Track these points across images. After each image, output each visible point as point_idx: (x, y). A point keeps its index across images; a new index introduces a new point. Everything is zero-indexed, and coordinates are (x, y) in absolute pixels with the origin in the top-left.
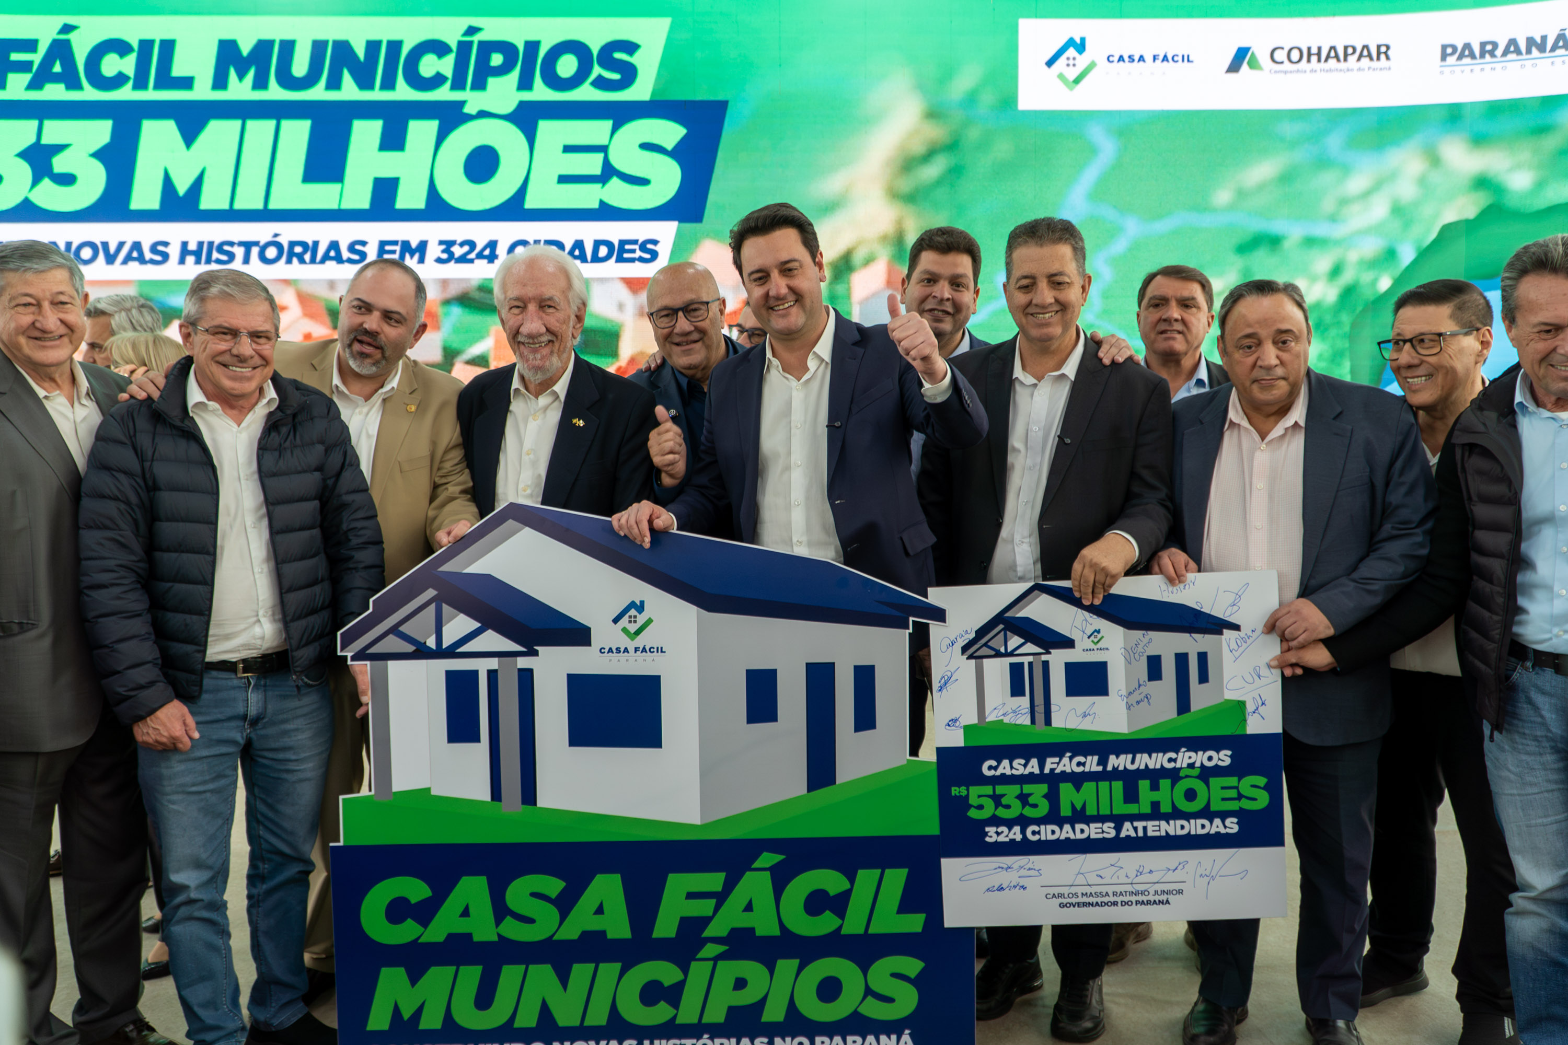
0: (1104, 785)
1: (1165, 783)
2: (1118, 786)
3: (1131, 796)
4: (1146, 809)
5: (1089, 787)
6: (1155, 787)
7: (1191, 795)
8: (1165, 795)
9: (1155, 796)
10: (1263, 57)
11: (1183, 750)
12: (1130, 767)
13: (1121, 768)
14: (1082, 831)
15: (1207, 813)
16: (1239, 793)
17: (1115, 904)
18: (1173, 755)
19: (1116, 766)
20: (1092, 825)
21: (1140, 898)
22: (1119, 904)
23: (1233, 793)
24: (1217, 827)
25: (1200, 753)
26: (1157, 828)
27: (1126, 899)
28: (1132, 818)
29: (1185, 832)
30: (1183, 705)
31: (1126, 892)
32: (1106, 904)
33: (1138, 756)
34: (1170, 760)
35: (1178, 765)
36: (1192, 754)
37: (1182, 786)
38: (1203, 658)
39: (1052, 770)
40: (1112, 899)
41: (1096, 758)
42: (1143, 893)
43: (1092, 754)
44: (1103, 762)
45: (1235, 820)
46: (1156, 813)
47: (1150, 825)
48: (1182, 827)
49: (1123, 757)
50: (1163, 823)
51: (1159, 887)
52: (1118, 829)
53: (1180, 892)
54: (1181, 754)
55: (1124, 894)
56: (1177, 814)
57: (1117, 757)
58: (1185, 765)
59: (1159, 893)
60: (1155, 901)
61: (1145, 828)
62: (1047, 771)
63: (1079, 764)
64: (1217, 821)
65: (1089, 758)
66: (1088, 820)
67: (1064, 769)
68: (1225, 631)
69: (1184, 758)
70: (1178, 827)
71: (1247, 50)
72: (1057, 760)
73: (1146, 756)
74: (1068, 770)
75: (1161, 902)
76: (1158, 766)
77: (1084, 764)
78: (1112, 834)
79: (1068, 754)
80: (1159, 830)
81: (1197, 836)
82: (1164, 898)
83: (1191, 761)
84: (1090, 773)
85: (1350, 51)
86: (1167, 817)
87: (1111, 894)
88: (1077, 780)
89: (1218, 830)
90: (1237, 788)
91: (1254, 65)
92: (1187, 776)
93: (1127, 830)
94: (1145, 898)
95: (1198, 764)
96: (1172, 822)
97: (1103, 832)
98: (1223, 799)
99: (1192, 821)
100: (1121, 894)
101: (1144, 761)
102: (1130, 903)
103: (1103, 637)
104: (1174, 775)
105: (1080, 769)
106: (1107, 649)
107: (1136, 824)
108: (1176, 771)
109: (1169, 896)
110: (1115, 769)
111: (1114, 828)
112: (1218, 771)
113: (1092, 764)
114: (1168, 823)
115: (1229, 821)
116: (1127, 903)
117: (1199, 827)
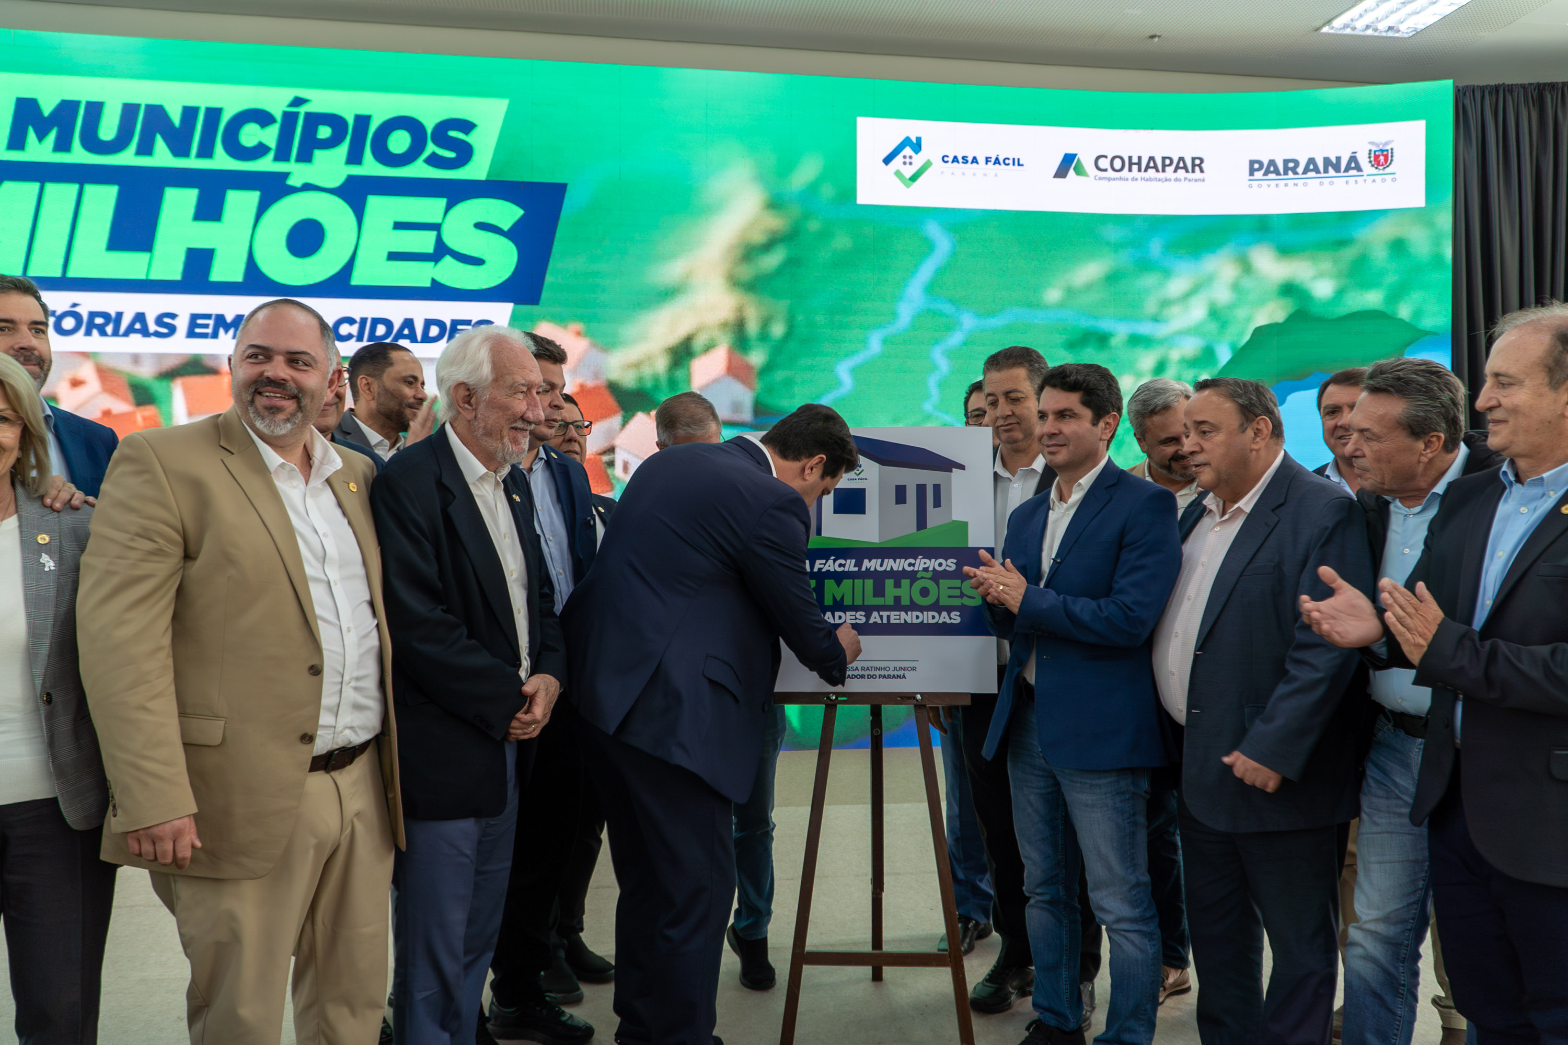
0: (858, 582)
1: (905, 583)
2: (869, 583)
3: (879, 591)
4: (890, 601)
5: (847, 583)
6: (897, 585)
7: (925, 592)
8: (905, 591)
9: (898, 592)
10: (1088, 164)
11: (920, 557)
12: (879, 569)
13: (872, 569)
14: (840, 617)
15: (936, 607)
16: (961, 592)
17: (862, 677)
18: (912, 561)
19: (868, 568)
20: (848, 613)
21: (883, 673)
22: (866, 677)
23: (957, 593)
24: (944, 618)
25: (933, 560)
26: (898, 617)
27: (872, 673)
28: (879, 608)
29: (919, 621)
30: (922, 523)
31: (872, 667)
32: (856, 677)
33: (886, 561)
34: (910, 565)
35: (916, 569)
36: (927, 561)
37: (918, 585)
38: (937, 488)
39: (820, 569)
40: (861, 673)
41: (854, 561)
42: (885, 669)
43: (851, 558)
44: (859, 564)
45: (958, 613)
46: (897, 606)
47: (892, 614)
48: (917, 617)
49: (874, 561)
50: (903, 613)
51: (898, 665)
52: (868, 617)
53: (914, 669)
54: (918, 561)
55: (870, 669)
56: (913, 607)
57: (870, 561)
58: (921, 569)
59: (898, 669)
60: (894, 675)
61: (888, 617)
62: (816, 570)
63: (840, 565)
64: (944, 614)
65: (849, 561)
66: (845, 609)
67: (829, 569)
68: (954, 469)
69: (921, 563)
70: (914, 617)
71: (1073, 156)
72: (824, 561)
73: (891, 561)
74: (832, 570)
75: (899, 677)
76: (901, 569)
77: (844, 566)
78: (863, 620)
79: (833, 558)
80: (900, 619)
81: (928, 624)
82: (901, 673)
83: (926, 566)
84: (848, 572)
85: (1168, 162)
86: (906, 609)
87: (860, 669)
88: (839, 577)
89: (945, 620)
90: (960, 588)
91: (1080, 171)
92: (922, 578)
93: (875, 618)
94: (886, 673)
95: (931, 569)
96: (909, 613)
97: (856, 619)
98: (950, 597)
99: (925, 613)
100: (868, 669)
101: (890, 564)
102: (874, 677)
103: (863, 470)
104: (912, 576)
105: (842, 569)
106: (866, 479)
107: (881, 613)
108: (915, 573)
109: (905, 672)
110: (868, 570)
111: (865, 616)
112: (946, 575)
113: (850, 565)
114: (907, 614)
115: (953, 614)
116: (872, 677)
117: (930, 617)
